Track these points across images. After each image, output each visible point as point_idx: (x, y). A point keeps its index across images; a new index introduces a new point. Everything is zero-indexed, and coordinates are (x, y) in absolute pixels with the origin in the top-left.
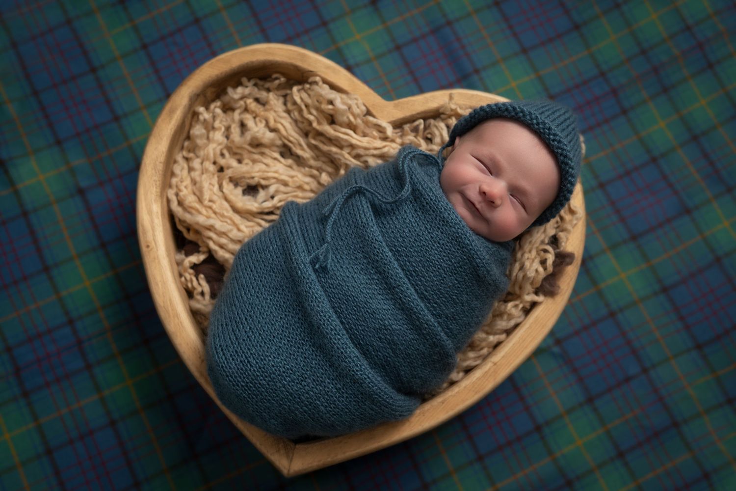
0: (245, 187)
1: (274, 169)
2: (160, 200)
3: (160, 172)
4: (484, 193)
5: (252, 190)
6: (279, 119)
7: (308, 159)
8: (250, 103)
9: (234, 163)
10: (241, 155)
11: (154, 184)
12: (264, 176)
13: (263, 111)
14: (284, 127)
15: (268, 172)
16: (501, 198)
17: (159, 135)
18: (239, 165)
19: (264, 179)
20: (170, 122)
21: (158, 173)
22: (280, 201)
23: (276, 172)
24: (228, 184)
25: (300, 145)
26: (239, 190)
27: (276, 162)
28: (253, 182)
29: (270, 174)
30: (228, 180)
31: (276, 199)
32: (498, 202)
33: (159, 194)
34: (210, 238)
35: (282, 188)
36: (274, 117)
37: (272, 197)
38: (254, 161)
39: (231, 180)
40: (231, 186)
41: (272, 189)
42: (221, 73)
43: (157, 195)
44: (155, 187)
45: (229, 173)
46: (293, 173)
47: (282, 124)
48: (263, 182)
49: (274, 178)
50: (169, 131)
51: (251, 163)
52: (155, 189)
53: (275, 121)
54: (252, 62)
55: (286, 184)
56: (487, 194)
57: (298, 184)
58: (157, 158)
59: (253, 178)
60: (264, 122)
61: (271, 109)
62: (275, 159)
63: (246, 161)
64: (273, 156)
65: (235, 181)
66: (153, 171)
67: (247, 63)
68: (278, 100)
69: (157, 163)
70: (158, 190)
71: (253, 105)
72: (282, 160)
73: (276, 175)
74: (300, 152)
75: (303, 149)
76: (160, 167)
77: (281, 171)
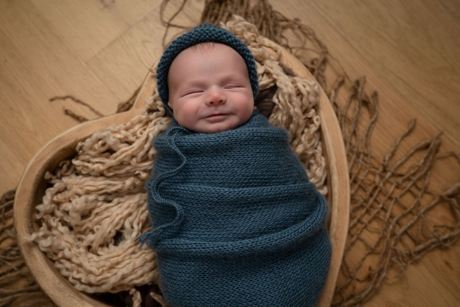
0: (113, 241)
1: (114, 214)
2: (84, 301)
3: (66, 288)
4: (211, 103)
5: (118, 237)
6: (81, 186)
7: (122, 187)
8: (57, 198)
9: (91, 237)
10: (87, 228)
11: (71, 299)
12: (114, 225)
13: (69, 192)
14: (90, 186)
15: (114, 220)
16: (222, 94)
17: (39, 272)
18: (95, 235)
19: (116, 226)
20: (36, 258)
21: (65, 291)
22: (138, 224)
23: (117, 215)
24: (102, 251)
25: (110, 185)
26: (111, 246)
27: (109, 210)
28: (113, 233)
29: (117, 220)
30: (100, 249)
31: (135, 226)
32: (223, 98)
33: (80, 299)
34: (132, 280)
35: (131, 218)
36: (78, 188)
37: (132, 227)
38: (99, 223)
39: (102, 246)
40: (106, 249)
41: (127, 225)
42: (29, 201)
43: (80, 302)
44: (73, 299)
45: (95, 245)
46: (126, 205)
47: (87, 186)
48: (118, 228)
49: (121, 219)
50: (42, 263)
51: (99, 226)
52: (74, 300)
53: (81, 188)
54: (38, 175)
55: (130, 214)
56: (213, 102)
57: (136, 207)
58: (54, 284)
59: (110, 232)
60: (77, 196)
61: (72, 185)
62: (107, 208)
63: (95, 228)
64: (104, 209)
65: (104, 245)
66: (62, 293)
67: (36, 179)
68: (71, 178)
69: (58, 286)
70: (77, 298)
71: (60, 197)
72: (110, 204)
73: (120, 217)
74: (114, 189)
75: (114, 185)
76: (62, 286)
77: (119, 211)
